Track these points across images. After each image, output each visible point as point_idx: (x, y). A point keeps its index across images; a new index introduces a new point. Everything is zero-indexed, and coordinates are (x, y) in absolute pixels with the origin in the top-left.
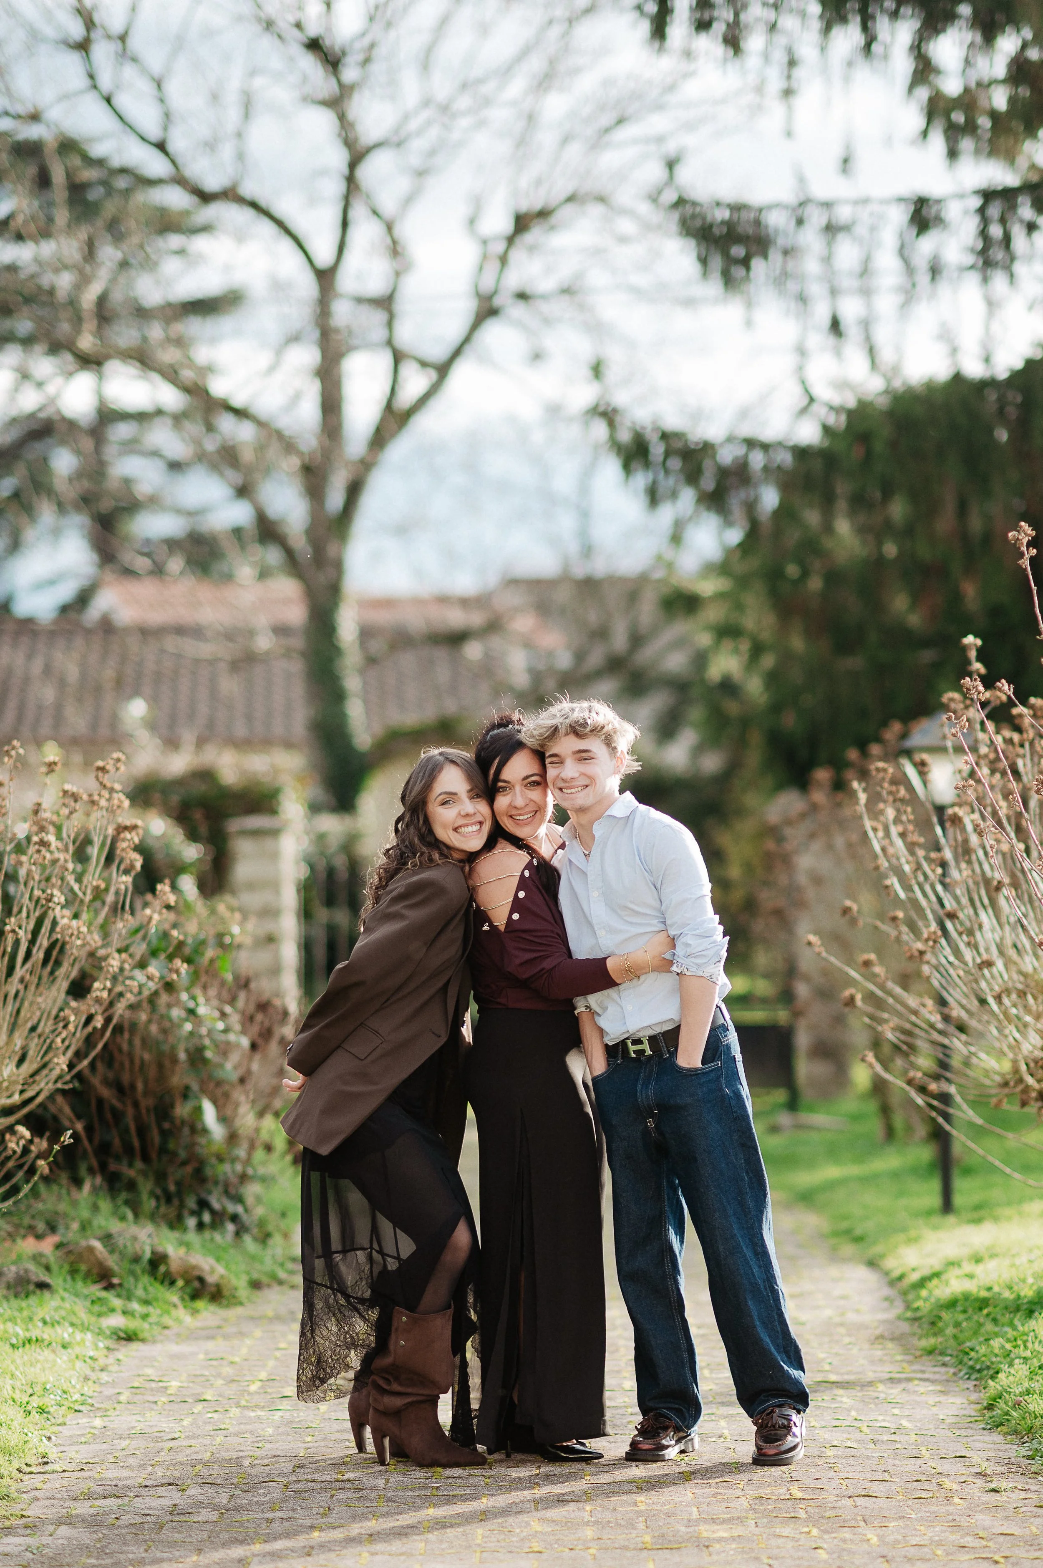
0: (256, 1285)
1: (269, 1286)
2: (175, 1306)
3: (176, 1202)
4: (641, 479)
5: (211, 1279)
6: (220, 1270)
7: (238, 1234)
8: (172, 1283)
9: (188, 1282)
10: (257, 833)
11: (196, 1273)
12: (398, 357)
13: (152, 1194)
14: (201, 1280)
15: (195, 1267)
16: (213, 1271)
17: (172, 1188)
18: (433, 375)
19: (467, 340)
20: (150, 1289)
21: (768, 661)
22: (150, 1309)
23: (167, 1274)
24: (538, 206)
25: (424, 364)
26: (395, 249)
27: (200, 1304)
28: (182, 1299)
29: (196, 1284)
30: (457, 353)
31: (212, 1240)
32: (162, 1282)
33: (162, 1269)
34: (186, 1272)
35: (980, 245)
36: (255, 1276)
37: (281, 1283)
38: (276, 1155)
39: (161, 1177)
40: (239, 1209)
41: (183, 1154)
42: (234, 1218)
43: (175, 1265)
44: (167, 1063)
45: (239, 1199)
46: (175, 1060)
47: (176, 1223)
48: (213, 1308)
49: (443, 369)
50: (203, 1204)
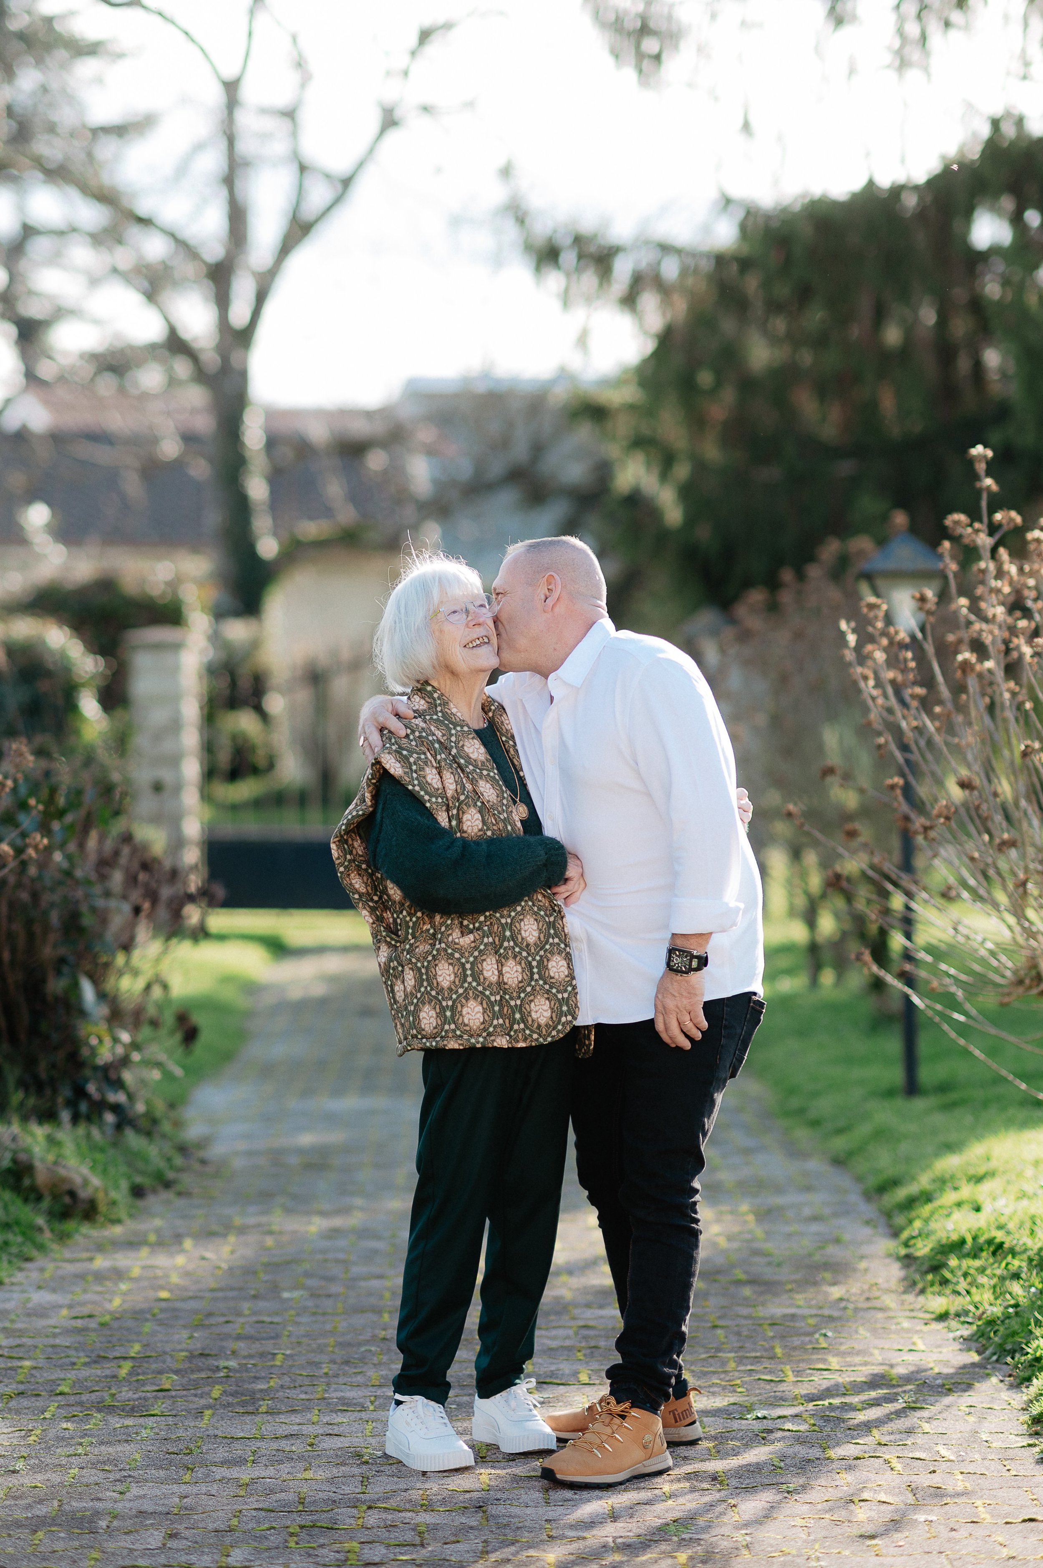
0: (138, 1192)
1: (154, 1191)
2: (40, 1230)
3: (48, 1092)
4: (555, 280)
5: (83, 1194)
6: (96, 1181)
7: (119, 1127)
8: (39, 1198)
9: (55, 1197)
10: (159, 647)
11: (66, 1187)
12: (303, 168)
13: (21, 1084)
14: (72, 1194)
15: (64, 1180)
16: (86, 1182)
17: (43, 1075)
18: (339, 187)
19: (371, 151)
20: (12, 1209)
21: (682, 471)
22: (10, 1237)
23: (33, 1189)
24: (441, 20)
25: (328, 176)
26: (300, 64)
27: (70, 1225)
28: (49, 1222)
29: (67, 1200)
30: (361, 165)
31: (88, 1136)
32: (26, 1200)
33: (27, 1182)
34: (55, 1185)
35: (897, 44)
36: (139, 1180)
37: (167, 1185)
38: (163, 1032)
39: (30, 1063)
40: (120, 1098)
41: (55, 1037)
42: (116, 1108)
43: (41, 1177)
44: (38, 929)
45: (119, 1084)
46: (47, 928)
47: (48, 1116)
48: (85, 1229)
49: (347, 183)
50: (80, 1092)
